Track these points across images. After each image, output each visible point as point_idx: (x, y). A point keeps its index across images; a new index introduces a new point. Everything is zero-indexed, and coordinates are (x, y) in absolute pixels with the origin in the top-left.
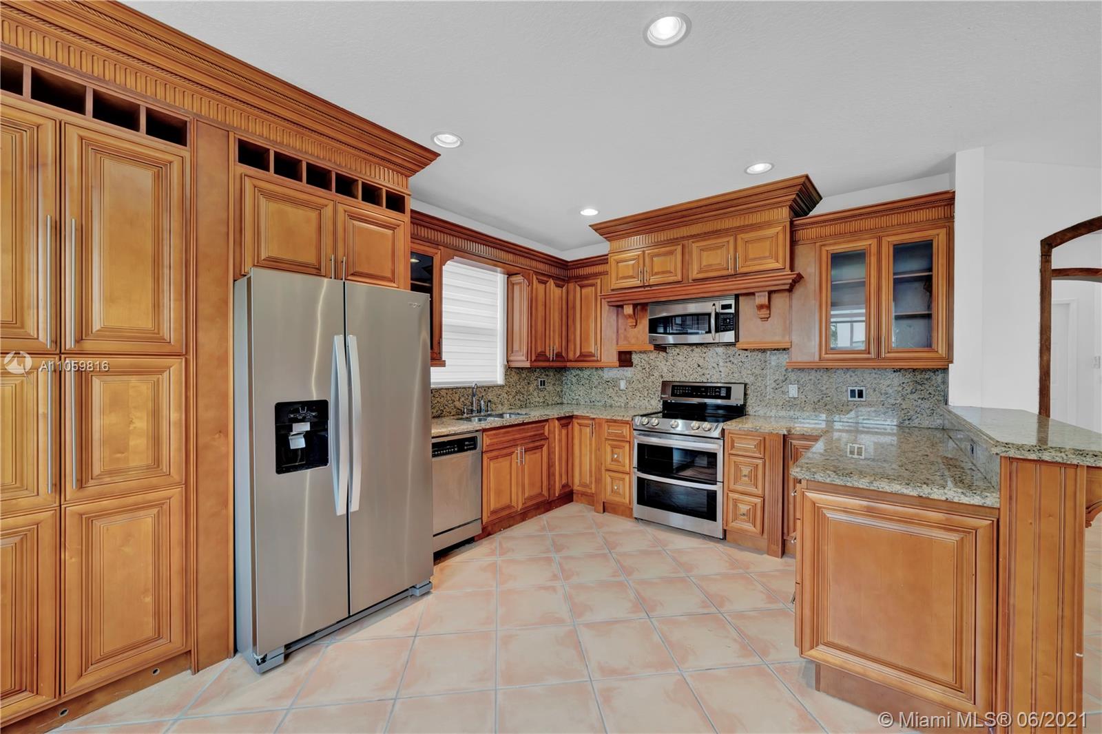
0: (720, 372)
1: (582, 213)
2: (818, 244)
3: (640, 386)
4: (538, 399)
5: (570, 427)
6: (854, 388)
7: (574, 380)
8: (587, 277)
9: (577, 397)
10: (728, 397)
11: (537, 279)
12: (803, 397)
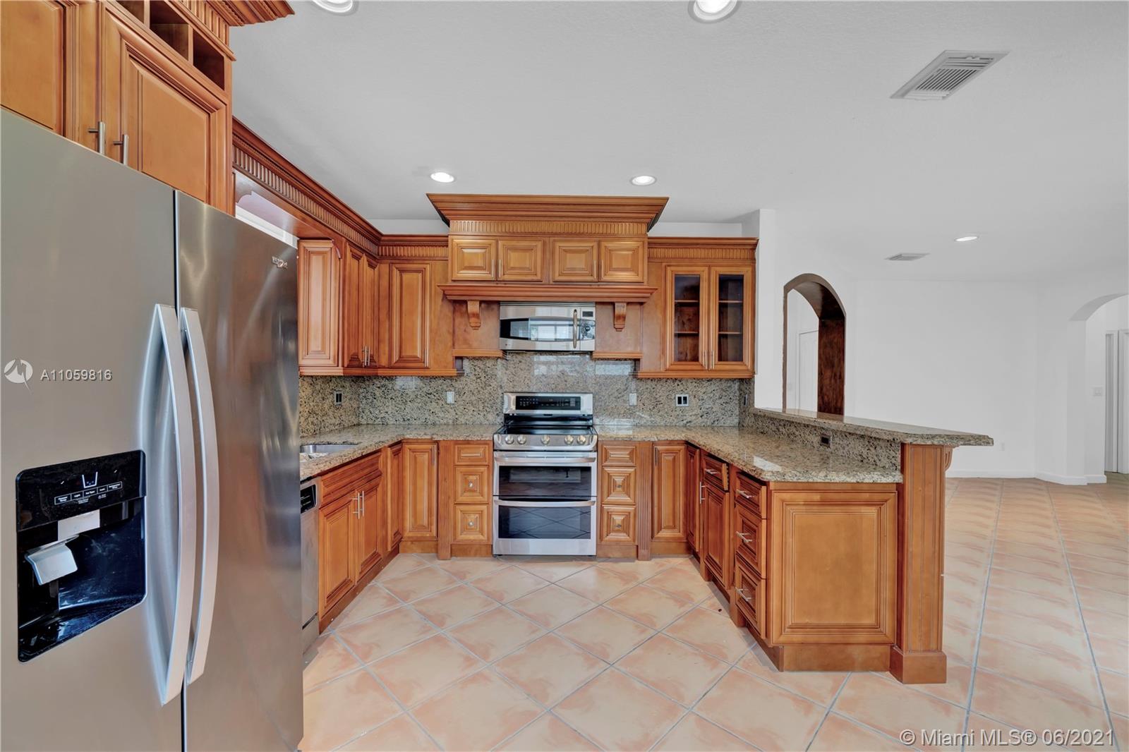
0: (566, 381)
1: (433, 176)
2: (664, 264)
3: (473, 398)
4: (333, 421)
5: (400, 455)
6: (680, 396)
7: (378, 393)
8: (408, 260)
9: (382, 415)
10: (578, 406)
11: (351, 251)
12: (641, 404)
